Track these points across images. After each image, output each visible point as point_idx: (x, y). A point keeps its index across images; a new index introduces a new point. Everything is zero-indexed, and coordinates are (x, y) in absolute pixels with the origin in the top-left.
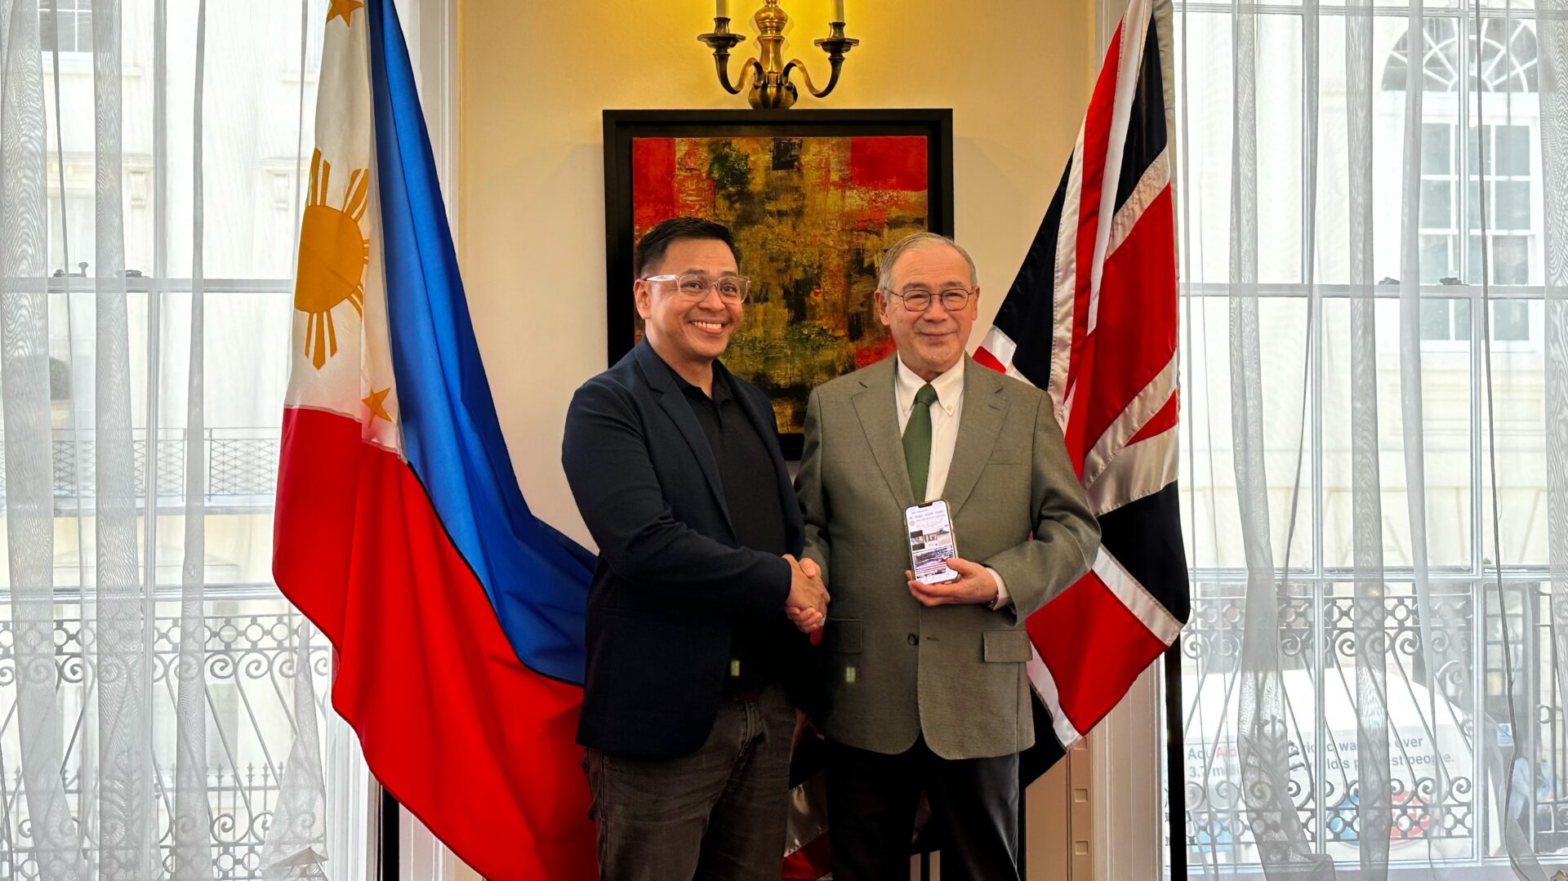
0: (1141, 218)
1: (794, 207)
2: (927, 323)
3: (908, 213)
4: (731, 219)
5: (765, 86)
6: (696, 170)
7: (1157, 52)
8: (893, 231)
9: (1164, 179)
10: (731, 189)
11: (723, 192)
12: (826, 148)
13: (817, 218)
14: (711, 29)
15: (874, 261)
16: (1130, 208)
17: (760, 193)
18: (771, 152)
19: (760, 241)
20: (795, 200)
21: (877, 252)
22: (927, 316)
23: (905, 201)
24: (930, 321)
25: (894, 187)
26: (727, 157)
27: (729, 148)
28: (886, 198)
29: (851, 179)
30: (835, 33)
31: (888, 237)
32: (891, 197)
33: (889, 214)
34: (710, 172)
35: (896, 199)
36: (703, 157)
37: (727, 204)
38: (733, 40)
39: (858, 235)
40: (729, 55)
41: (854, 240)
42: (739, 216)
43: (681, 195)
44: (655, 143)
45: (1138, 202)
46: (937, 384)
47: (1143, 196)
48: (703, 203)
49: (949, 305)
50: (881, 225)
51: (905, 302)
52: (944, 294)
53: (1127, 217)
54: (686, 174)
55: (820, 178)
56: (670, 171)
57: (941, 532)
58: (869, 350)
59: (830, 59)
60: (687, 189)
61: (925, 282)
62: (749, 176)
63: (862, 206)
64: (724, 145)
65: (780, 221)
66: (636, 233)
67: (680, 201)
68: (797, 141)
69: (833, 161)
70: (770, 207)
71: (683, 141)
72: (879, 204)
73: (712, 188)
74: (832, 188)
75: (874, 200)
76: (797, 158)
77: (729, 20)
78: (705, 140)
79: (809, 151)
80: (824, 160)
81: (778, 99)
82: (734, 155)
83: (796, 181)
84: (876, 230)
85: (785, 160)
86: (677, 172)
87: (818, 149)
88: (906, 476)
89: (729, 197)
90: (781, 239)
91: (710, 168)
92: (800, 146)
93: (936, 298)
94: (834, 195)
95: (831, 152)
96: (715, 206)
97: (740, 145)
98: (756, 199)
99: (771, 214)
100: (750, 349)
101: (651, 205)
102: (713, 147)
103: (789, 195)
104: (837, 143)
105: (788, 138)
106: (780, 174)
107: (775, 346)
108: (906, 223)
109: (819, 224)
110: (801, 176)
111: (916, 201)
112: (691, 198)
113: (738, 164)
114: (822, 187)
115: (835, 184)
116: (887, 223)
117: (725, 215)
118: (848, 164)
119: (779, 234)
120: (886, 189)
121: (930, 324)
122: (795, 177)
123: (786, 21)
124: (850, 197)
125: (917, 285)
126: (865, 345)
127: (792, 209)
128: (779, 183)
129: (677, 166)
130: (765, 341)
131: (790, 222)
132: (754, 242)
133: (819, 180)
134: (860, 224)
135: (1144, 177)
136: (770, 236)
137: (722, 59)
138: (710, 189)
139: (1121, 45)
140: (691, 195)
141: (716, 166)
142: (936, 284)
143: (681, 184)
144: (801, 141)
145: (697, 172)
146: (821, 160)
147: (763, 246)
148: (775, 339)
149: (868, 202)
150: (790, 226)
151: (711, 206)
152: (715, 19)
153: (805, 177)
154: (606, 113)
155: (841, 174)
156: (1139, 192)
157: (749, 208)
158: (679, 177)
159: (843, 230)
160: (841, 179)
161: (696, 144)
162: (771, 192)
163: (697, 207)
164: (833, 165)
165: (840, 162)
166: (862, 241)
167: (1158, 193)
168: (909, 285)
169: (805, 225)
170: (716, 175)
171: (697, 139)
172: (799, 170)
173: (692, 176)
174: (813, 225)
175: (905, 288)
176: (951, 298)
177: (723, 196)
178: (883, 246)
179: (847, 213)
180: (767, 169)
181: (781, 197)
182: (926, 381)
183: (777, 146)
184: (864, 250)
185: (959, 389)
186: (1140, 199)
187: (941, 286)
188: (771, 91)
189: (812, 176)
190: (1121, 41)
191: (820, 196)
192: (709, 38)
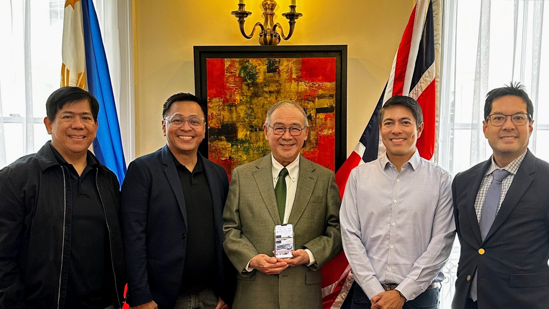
0: (421, 95)
1: (276, 89)
2: (283, 141)
3: (326, 92)
4: (249, 94)
5: (265, 35)
6: (234, 73)
7: (432, 17)
8: (320, 100)
9: (432, 77)
10: (249, 81)
11: (245, 83)
12: (291, 63)
13: (287, 94)
14: (237, 9)
15: (311, 113)
16: (417, 90)
17: (261, 83)
18: (266, 65)
19: (262, 104)
20: (277, 86)
21: (313, 109)
22: (283, 137)
23: (325, 87)
24: (284, 140)
25: (320, 81)
26: (247, 67)
27: (248, 63)
28: (317, 85)
29: (301, 77)
30: (291, 10)
31: (318, 102)
32: (319, 85)
33: (318, 92)
34: (240, 74)
35: (321, 86)
36: (237, 67)
37: (247, 88)
38: (247, 14)
39: (304, 102)
40: (244, 21)
41: (303, 104)
42: (252, 93)
43: (227, 84)
44: (216, 61)
45: (420, 87)
46: (288, 168)
47: (422, 85)
48: (237, 87)
49: (293, 133)
50: (314, 98)
51: (274, 131)
52: (291, 128)
53: (415, 94)
54: (229, 75)
55: (288, 77)
56: (223, 74)
57: (289, 237)
58: (308, 152)
59: (289, 22)
60: (230, 81)
61: (283, 122)
62: (257, 76)
63: (306, 89)
64: (246, 62)
65: (270, 96)
66: (208, 101)
67: (227, 86)
68: (278, 60)
69: (294, 69)
70: (266, 89)
71: (228, 60)
72: (314, 88)
73: (241, 81)
74: (293, 81)
75: (311, 87)
76: (278, 68)
77: (245, 5)
78: (237, 59)
79: (283, 64)
80: (290, 69)
81: (271, 41)
82: (250, 66)
83: (277, 78)
84: (312, 100)
85: (272, 69)
86: (226, 74)
87: (287, 64)
88: (276, 208)
89: (248, 85)
90: (271, 104)
91: (240, 72)
92: (279, 62)
93: (288, 130)
94: (294, 84)
95: (293, 65)
96: (242, 88)
97: (253, 62)
98: (260, 86)
99: (266, 92)
100: (257, 151)
101: (214, 88)
102: (241, 63)
103: (274, 84)
104: (295, 61)
105: (274, 59)
106: (270, 75)
107: (268, 150)
108: (326, 96)
109: (287, 97)
110: (280, 76)
111: (330, 87)
112: (231, 85)
113: (252, 70)
114: (289, 81)
115: (294, 79)
116: (317, 97)
117: (246, 93)
118: (300, 71)
119: (269, 101)
120: (317, 81)
121: (284, 141)
122: (277, 76)
123: (276, 5)
124: (301, 85)
125: (280, 124)
126: (307, 150)
127: (276, 90)
128: (270, 79)
129: (226, 71)
130: (263, 148)
131: (274, 96)
132: (259, 105)
133: (288, 78)
134: (305, 97)
135: (423, 76)
136: (266, 102)
137: (241, 23)
138: (240, 81)
139: (416, 14)
140: (231, 84)
141: (242, 71)
142: (288, 123)
143: (227, 79)
144: (280, 60)
145: (234, 74)
146: (289, 68)
147: (263, 106)
148: (268, 147)
149: (309, 87)
150: (275, 98)
151: (240, 89)
152: (238, 4)
153: (281, 76)
154: (195, 48)
155: (297, 74)
156: (421, 83)
157: (257, 90)
158: (226, 76)
159: (298, 100)
160: (297, 77)
161: (234, 61)
162: (266, 83)
163: (234, 89)
164: (293, 71)
165: (297, 69)
166: (306, 104)
167: (429, 83)
168: (277, 123)
169: (281, 98)
170: (242, 75)
171: (234, 59)
172: (279, 73)
173: (232, 75)
174: (284, 97)
175: (275, 124)
176: (294, 130)
177: (245, 84)
178: (315, 107)
179: (300, 92)
180: (265, 72)
181: (271, 85)
182: (284, 166)
183: (269, 62)
184: (307, 109)
185: (297, 170)
186: (421, 86)
187: (290, 125)
188: (268, 37)
189: (284, 76)
190: (416, 12)
191: (288, 85)
192: (236, 13)
